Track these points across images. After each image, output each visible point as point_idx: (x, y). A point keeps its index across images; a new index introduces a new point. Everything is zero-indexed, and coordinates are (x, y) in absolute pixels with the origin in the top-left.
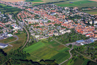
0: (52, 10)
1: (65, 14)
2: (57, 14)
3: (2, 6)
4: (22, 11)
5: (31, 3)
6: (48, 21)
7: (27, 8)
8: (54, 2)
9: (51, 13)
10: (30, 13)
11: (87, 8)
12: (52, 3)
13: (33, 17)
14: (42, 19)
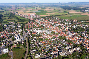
0: (55, 21)
1: (67, 26)
2: (60, 25)
3: (17, 17)
4: (30, 21)
6: (51, 32)
7: (35, 19)
9: (54, 24)
10: (36, 23)
11: (85, 20)
12: (55, 16)
13: (38, 28)
14: (46, 30)
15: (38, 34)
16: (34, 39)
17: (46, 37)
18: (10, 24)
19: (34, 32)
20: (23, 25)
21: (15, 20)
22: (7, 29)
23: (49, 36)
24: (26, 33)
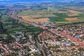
0: (77, 31)
4: (44, 31)
5: (55, 23)
6: (71, 44)
7: (50, 28)
8: (82, 23)
9: (76, 35)
10: (52, 33)
12: (79, 23)
13: (54, 39)
14: (64, 41)
15: (55, 45)
16: (51, 50)
17: (64, 48)
18: (18, 35)
19: (50, 44)
20: (35, 36)
21: (22, 30)
22: (17, 40)
23: (68, 48)
24: (41, 45)
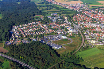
4: (78, 13)
5: (88, 6)
7: (83, 10)
10: (87, 16)
13: (89, 21)
14: (99, 24)
15: (91, 27)
16: (87, 31)
17: (100, 30)
18: (54, 16)
20: (70, 18)
22: (53, 21)
